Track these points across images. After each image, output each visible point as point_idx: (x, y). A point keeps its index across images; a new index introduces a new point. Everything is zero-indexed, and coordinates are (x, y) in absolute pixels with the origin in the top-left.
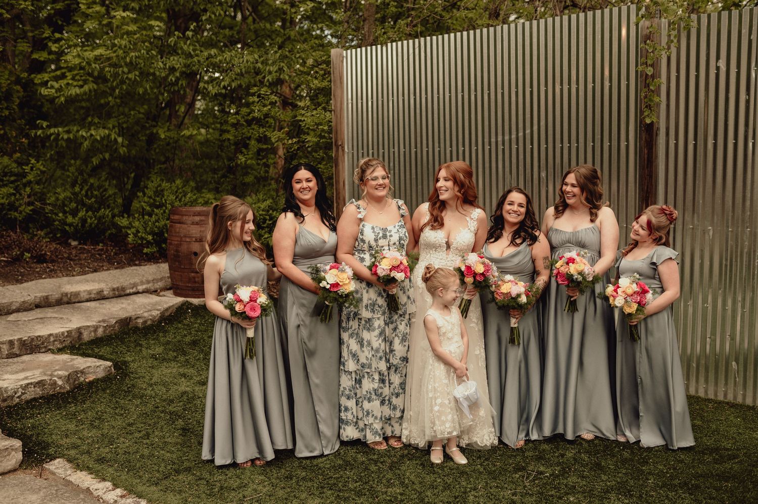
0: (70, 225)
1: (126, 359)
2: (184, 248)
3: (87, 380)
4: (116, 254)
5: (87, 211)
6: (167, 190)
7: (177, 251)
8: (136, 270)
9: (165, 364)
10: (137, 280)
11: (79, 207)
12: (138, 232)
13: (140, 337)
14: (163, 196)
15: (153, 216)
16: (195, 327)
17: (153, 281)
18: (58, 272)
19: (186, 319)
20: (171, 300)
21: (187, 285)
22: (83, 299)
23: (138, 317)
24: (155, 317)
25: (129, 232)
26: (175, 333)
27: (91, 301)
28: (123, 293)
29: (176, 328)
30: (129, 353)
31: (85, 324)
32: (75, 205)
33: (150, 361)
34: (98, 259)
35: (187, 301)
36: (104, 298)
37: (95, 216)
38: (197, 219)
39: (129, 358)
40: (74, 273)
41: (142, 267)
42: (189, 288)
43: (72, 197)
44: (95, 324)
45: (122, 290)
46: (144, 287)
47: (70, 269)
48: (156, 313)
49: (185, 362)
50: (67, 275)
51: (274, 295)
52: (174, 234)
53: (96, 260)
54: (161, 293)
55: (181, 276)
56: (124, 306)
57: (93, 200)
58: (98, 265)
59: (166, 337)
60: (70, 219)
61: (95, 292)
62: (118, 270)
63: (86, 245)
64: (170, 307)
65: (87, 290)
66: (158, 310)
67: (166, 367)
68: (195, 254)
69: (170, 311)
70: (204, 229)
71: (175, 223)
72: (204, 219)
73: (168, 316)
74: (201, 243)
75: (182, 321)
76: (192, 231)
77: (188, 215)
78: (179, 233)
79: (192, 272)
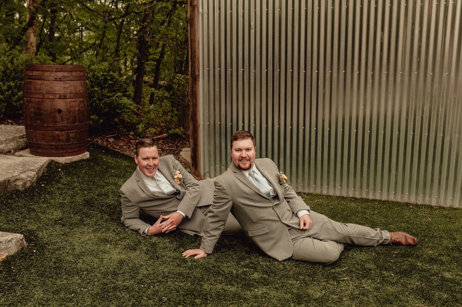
2: (47, 105)
7: (39, 109)
9: (76, 229)
16: (77, 186)
17: (5, 141)
19: (62, 178)
21: (51, 144)
23: (17, 179)
24: (33, 178)
26: (61, 194)
29: (58, 188)
30: (27, 221)
33: (58, 227)
35: (52, 161)
38: (60, 74)
42: (53, 147)
48: (32, 174)
55: (44, 134)
59: (54, 199)
66: (31, 170)
67: (80, 233)
68: (60, 111)
69: (42, 172)
70: (68, 85)
71: (34, 79)
72: (67, 75)
73: (41, 177)
74: (65, 100)
75: (59, 181)
76: (55, 88)
77: (48, 71)
78: (40, 90)
79: (57, 130)
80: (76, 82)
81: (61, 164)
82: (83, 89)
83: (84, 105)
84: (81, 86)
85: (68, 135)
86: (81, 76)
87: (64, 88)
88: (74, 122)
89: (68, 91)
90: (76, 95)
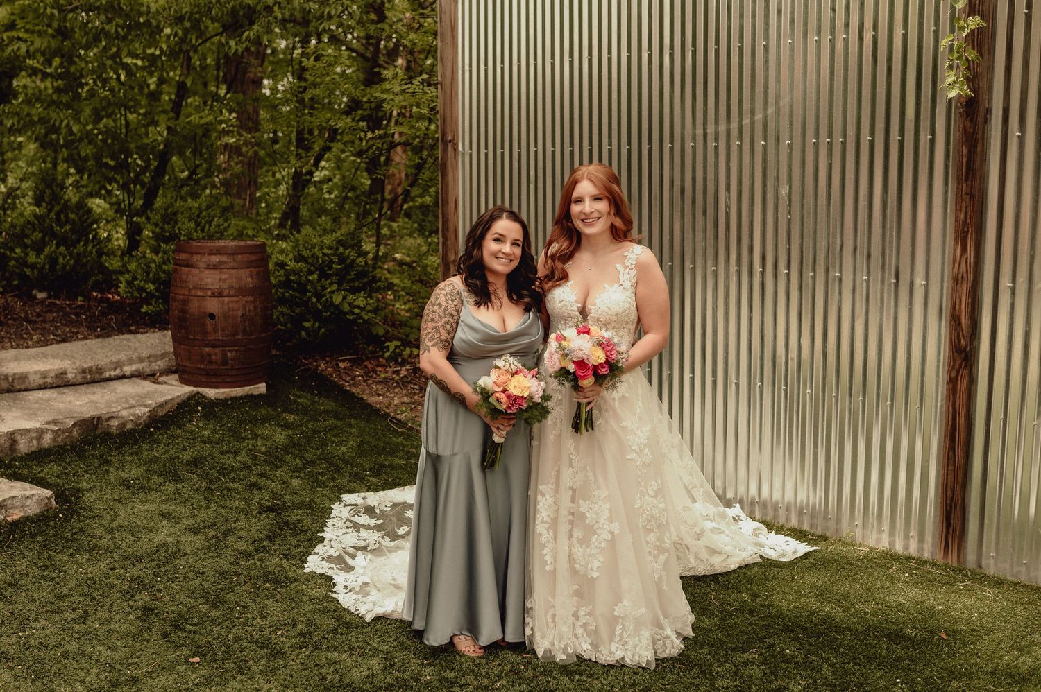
0: (33, 267)
1: (80, 486)
2: (193, 306)
3: (9, 519)
4: (102, 314)
5: (58, 246)
6: (182, 213)
7: (183, 311)
8: (129, 340)
9: (141, 495)
10: (123, 357)
11: (47, 239)
12: (135, 278)
13: (111, 449)
14: (176, 223)
15: (160, 255)
16: (203, 436)
17: (148, 358)
18: (6, 340)
19: (190, 421)
20: (174, 390)
21: (199, 366)
22: (33, 385)
23: (112, 417)
24: (139, 417)
25: (121, 279)
26: (168, 444)
27: (46, 388)
28: (98, 377)
29: (173, 436)
31: (23, 427)
32: (40, 235)
34: (72, 322)
35: (198, 393)
36: (68, 384)
37: (71, 254)
38: (215, 259)
39: (85, 484)
40: (30, 343)
41: (139, 336)
42: (202, 372)
43: (37, 223)
44: (38, 425)
45: (97, 372)
46: (134, 367)
47: (25, 336)
48: (142, 411)
49: (174, 493)
50: (18, 346)
51: (344, 386)
52: (179, 285)
53: (70, 323)
54: (161, 379)
55: (190, 352)
56: (94, 398)
57: (68, 227)
58: (70, 331)
59: (152, 450)
60: (32, 258)
61: (52, 374)
62: (100, 340)
63: (59, 300)
64: (166, 402)
65: (40, 371)
66: (146, 406)
67: (142, 501)
68: (212, 316)
69: (167, 409)
70: (226, 276)
71: (180, 265)
72: (226, 260)
73: (162, 417)
74: (220, 299)
75: (184, 425)
76: (206, 280)
77: (200, 253)
78: (186, 282)
79: (207, 346)
80: (240, 271)
81: (209, 399)
82: (255, 281)
83: (255, 308)
84: (251, 277)
85: (224, 354)
86: (252, 261)
87: (220, 279)
88: (237, 334)
89: (225, 286)
90: (241, 291)
